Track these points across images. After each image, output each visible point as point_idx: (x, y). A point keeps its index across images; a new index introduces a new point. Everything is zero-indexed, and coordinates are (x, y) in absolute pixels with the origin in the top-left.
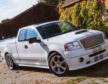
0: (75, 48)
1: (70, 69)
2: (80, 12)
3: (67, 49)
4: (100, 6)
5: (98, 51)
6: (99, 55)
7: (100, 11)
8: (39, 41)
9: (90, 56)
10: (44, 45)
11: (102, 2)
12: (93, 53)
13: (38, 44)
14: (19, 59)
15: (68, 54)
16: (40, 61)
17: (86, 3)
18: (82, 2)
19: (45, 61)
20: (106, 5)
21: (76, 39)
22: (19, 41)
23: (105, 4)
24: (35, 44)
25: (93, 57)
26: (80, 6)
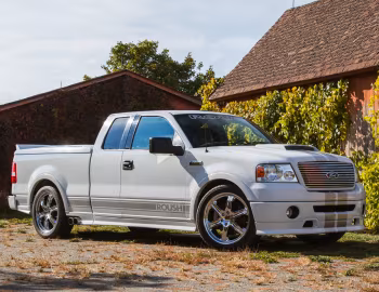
0: (283, 179)
1: (258, 232)
2: (277, 118)
3: (259, 179)
4: (345, 111)
5: (336, 203)
6: (336, 214)
7: (343, 126)
8: (179, 151)
9: (317, 209)
10: (191, 164)
11: (354, 99)
12: (323, 204)
13: (174, 159)
14: (90, 204)
15: (260, 190)
16: (167, 207)
17: (304, 95)
18: (291, 91)
19: (185, 208)
20: (363, 110)
21: (290, 159)
22: (103, 147)
23: (361, 108)
24: (162, 158)
25: (323, 214)
26: (280, 100)
